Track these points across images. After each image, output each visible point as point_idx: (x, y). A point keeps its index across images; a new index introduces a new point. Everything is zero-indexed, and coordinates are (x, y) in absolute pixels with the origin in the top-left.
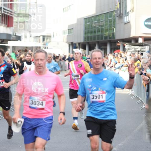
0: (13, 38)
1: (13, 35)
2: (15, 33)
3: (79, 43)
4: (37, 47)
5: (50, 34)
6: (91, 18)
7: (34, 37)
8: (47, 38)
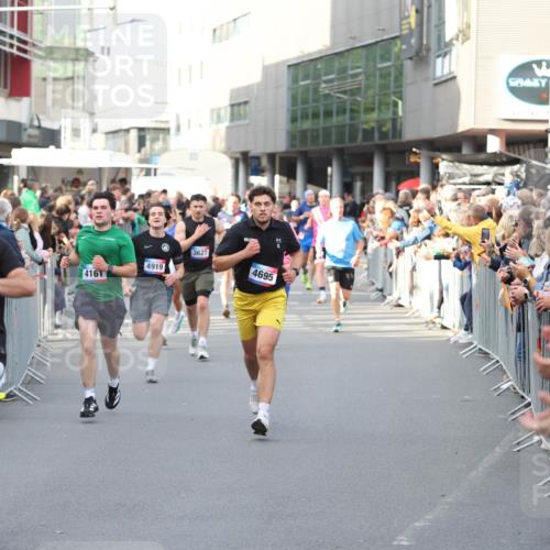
0: (30, 136)
1: (32, 126)
2: (39, 120)
3: (272, 157)
4: (118, 170)
5: (167, 122)
6: (313, 63)
7: (107, 133)
8: (155, 136)
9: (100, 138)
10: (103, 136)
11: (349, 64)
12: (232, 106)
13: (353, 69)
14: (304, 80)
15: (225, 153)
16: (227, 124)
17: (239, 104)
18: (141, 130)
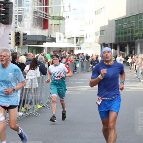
1: (49, 37)
2: (50, 35)
3: (111, 44)
4: (71, 48)
5: (83, 35)
7: (68, 38)
8: (80, 39)
12: (100, 31)
13: (132, 21)
14: (119, 24)
15: (99, 43)
16: (99, 36)
18: (77, 37)
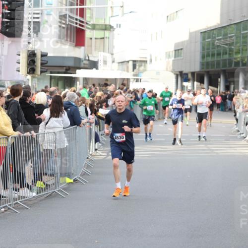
0: (84, 64)
2: (88, 56)
3: (193, 74)
4: (124, 79)
5: (146, 58)
6: (212, 31)
7: (119, 63)
8: (140, 64)
9: (116, 65)
10: (117, 64)
11: (229, 32)
12: (175, 50)
13: (230, 34)
14: (207, 39)
15: (172, 72)
16: (173, 58)
17: (178, 50)
18: (134, 61)
